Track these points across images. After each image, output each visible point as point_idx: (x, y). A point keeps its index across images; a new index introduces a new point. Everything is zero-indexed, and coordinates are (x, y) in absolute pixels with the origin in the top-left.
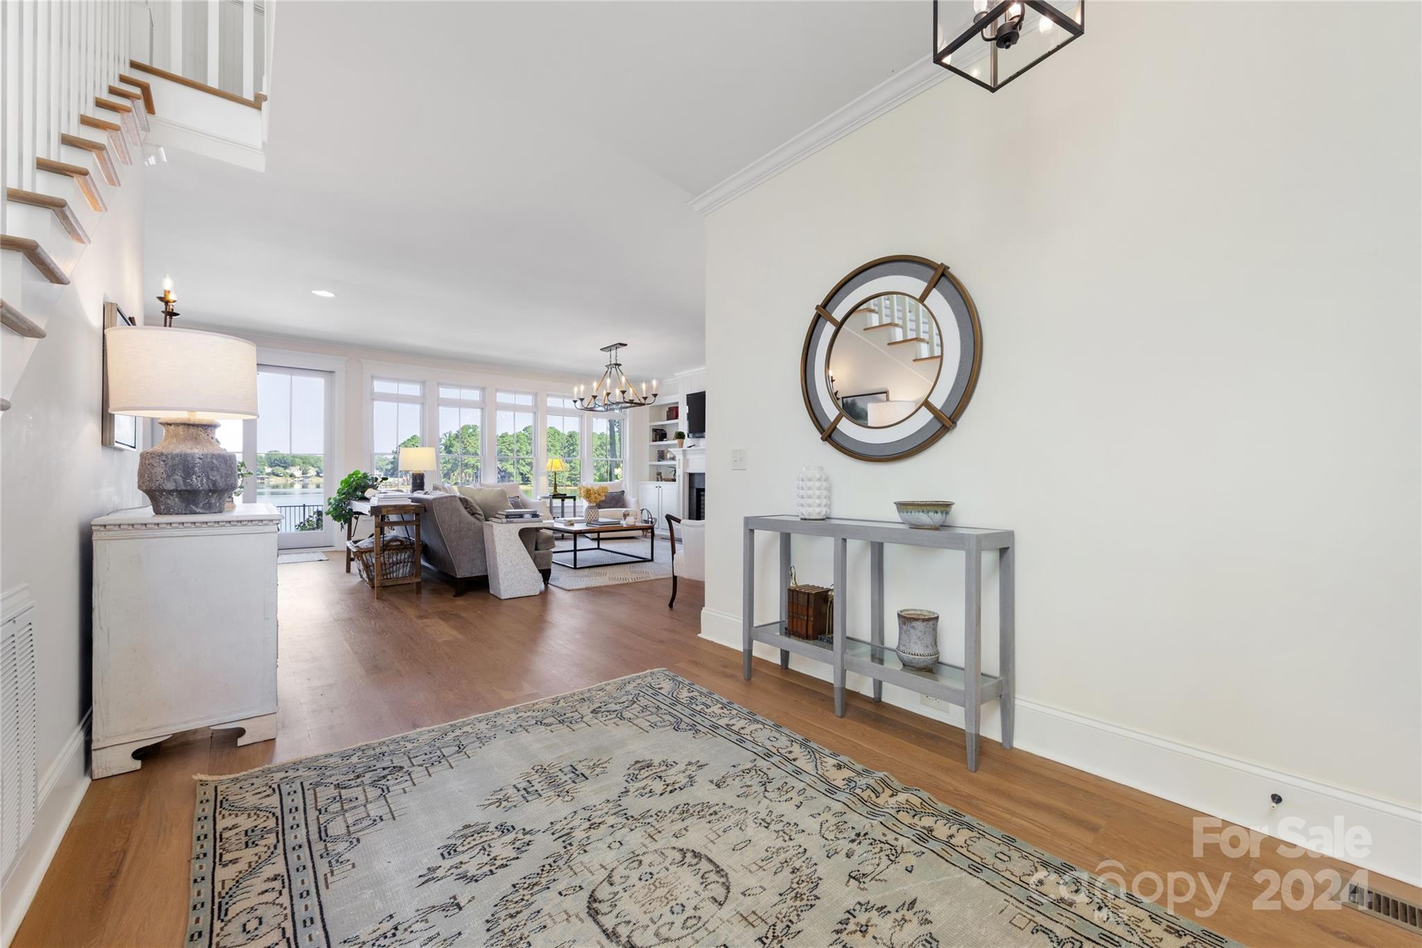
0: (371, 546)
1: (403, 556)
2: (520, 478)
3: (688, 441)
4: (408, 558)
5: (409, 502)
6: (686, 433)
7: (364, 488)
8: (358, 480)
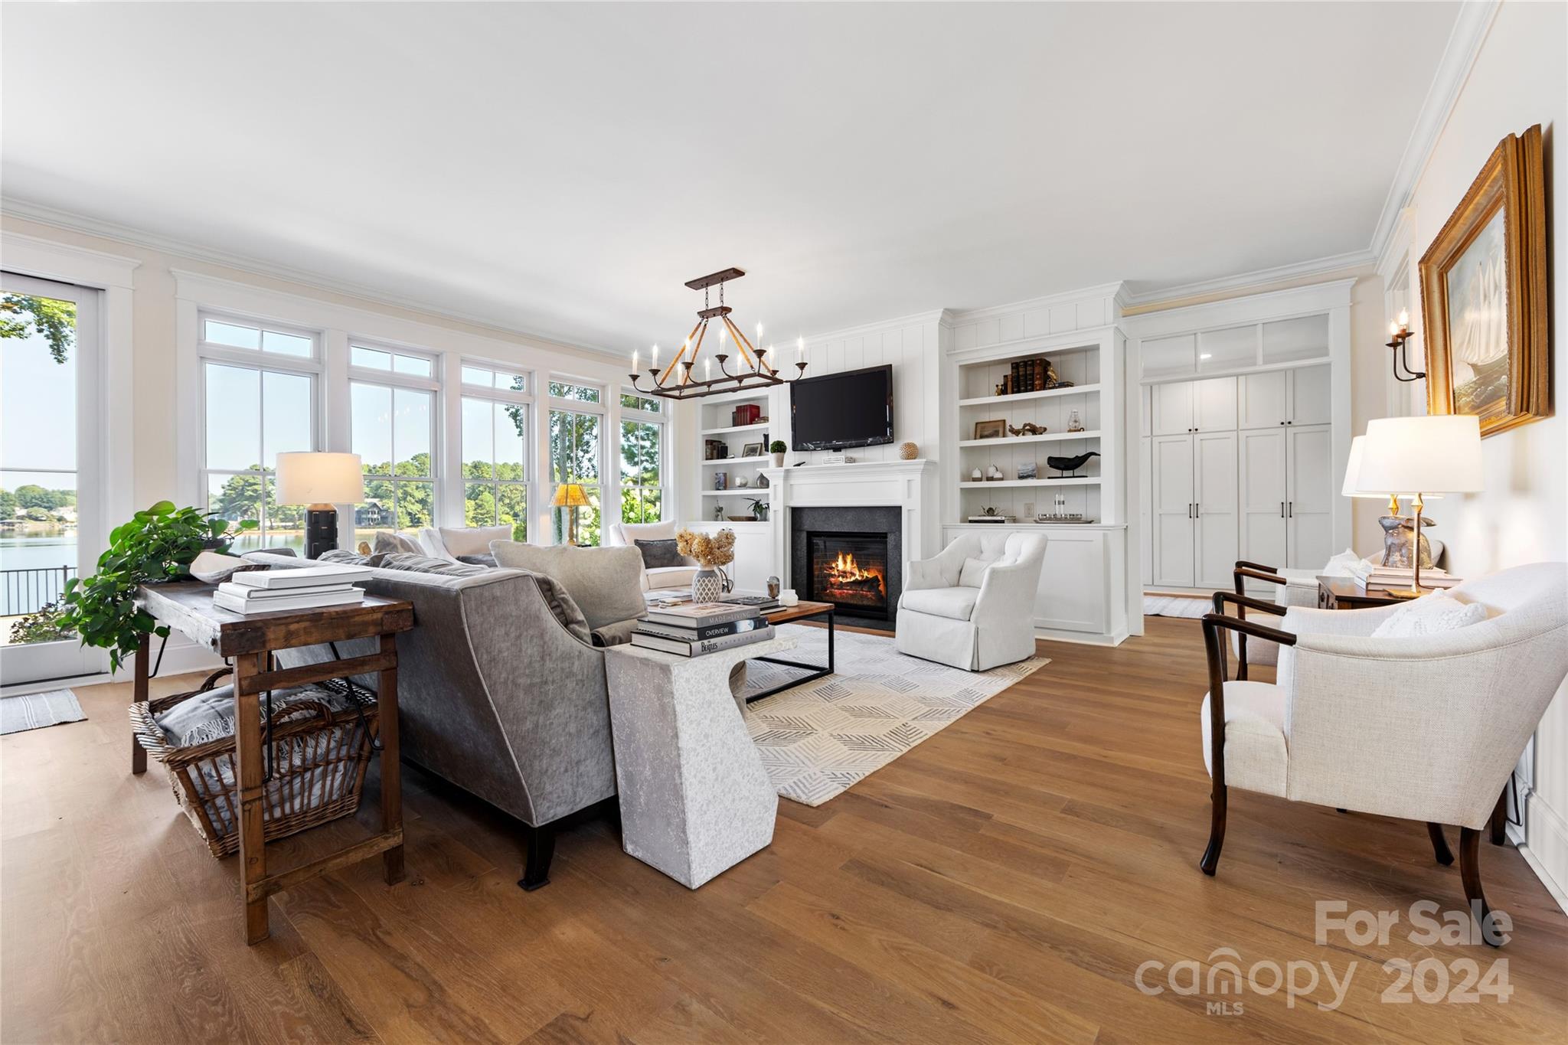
0: (217, 733)
1: (322, 745)
2: (408, 519)
3: (791, 457)
4: (339, 748)
5: (357, 598)
6: (789, 444)
7: (188, 553)
8: (168, 527)
